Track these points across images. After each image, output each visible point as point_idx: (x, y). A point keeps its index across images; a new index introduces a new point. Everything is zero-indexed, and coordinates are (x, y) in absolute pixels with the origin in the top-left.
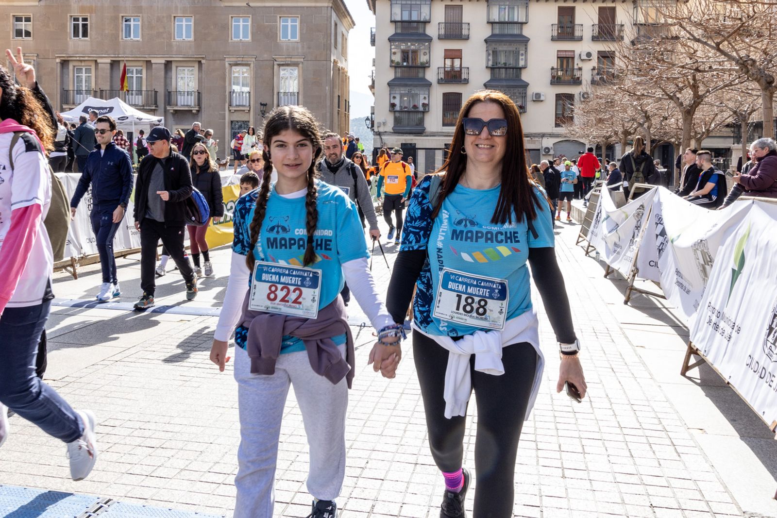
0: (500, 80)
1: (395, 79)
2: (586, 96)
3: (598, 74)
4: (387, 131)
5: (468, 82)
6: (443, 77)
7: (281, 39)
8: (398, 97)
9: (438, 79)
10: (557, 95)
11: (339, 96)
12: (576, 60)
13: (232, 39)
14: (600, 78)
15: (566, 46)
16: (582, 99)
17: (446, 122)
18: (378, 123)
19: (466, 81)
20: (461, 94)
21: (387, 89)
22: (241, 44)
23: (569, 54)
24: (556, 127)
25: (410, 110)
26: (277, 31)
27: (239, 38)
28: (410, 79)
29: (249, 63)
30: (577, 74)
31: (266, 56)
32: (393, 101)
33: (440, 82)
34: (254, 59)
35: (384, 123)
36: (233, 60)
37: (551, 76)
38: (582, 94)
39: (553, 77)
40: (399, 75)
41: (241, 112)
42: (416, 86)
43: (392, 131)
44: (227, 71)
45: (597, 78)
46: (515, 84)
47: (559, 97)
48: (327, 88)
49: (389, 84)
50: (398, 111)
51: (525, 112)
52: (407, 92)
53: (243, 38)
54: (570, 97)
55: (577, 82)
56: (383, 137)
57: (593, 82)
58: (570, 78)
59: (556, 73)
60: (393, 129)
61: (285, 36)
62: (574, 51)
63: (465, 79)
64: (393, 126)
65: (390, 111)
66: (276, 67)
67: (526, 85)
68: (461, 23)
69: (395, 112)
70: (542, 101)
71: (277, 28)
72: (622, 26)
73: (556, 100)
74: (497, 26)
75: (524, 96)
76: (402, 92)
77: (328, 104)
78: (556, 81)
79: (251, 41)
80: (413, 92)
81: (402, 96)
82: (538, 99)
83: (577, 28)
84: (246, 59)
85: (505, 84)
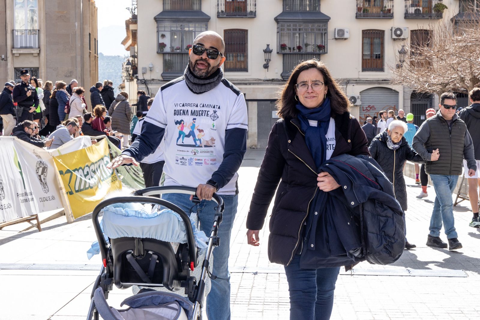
0: (296, 13)
1: (164, 12)
2: (398, 32)
3: (412, 5)
4: (155, 78)
5: (255, 15)
6: (223, 9)
8: (168, 35)
9: (218, 12)
10: (363, 31)
11: (90, 34)
14: (416, 10)
16: (394, 37)
17: (228, 66)
18: (143, 68)
19: (253, 15)
20: (247, 31)
21: (155, 25)
24: (362, 71)
25: (183, 52)
28: (183, 12)
30: (388, 5)
32: (161, 41)
33: (220, 15)
35: (151, 68)
37: (355, 8)
38: (394, 30)
39: (359, 9)
40: (168, 7)
42: (190, 21)
43: (161, 78)
45: (412, 10)
46: (315, 18)
47: (366, 33)
48: (76, 24)
49: (156, 19)
50: (168, 53)
51: (325, 53)
52: (179, 29)
54: (380, 34)
55: (388, 15)
56: (150, 86)
57: (407, 16)
58: (379, 10)
59: (362, 4)
60: (162, 76)
63: (251, 12)
64: (162, 72)
65: (158, 53)
67: (326, 20)
69: (164, 54)
70: (346, 39)
73: (363, 38)
75: (324, 33)
76: (173, 29)
77: (79, 44)
78: (362, 14)
80: (187, 29)
81: (173, 33)
82: (341, 36)
85: (301, 18)
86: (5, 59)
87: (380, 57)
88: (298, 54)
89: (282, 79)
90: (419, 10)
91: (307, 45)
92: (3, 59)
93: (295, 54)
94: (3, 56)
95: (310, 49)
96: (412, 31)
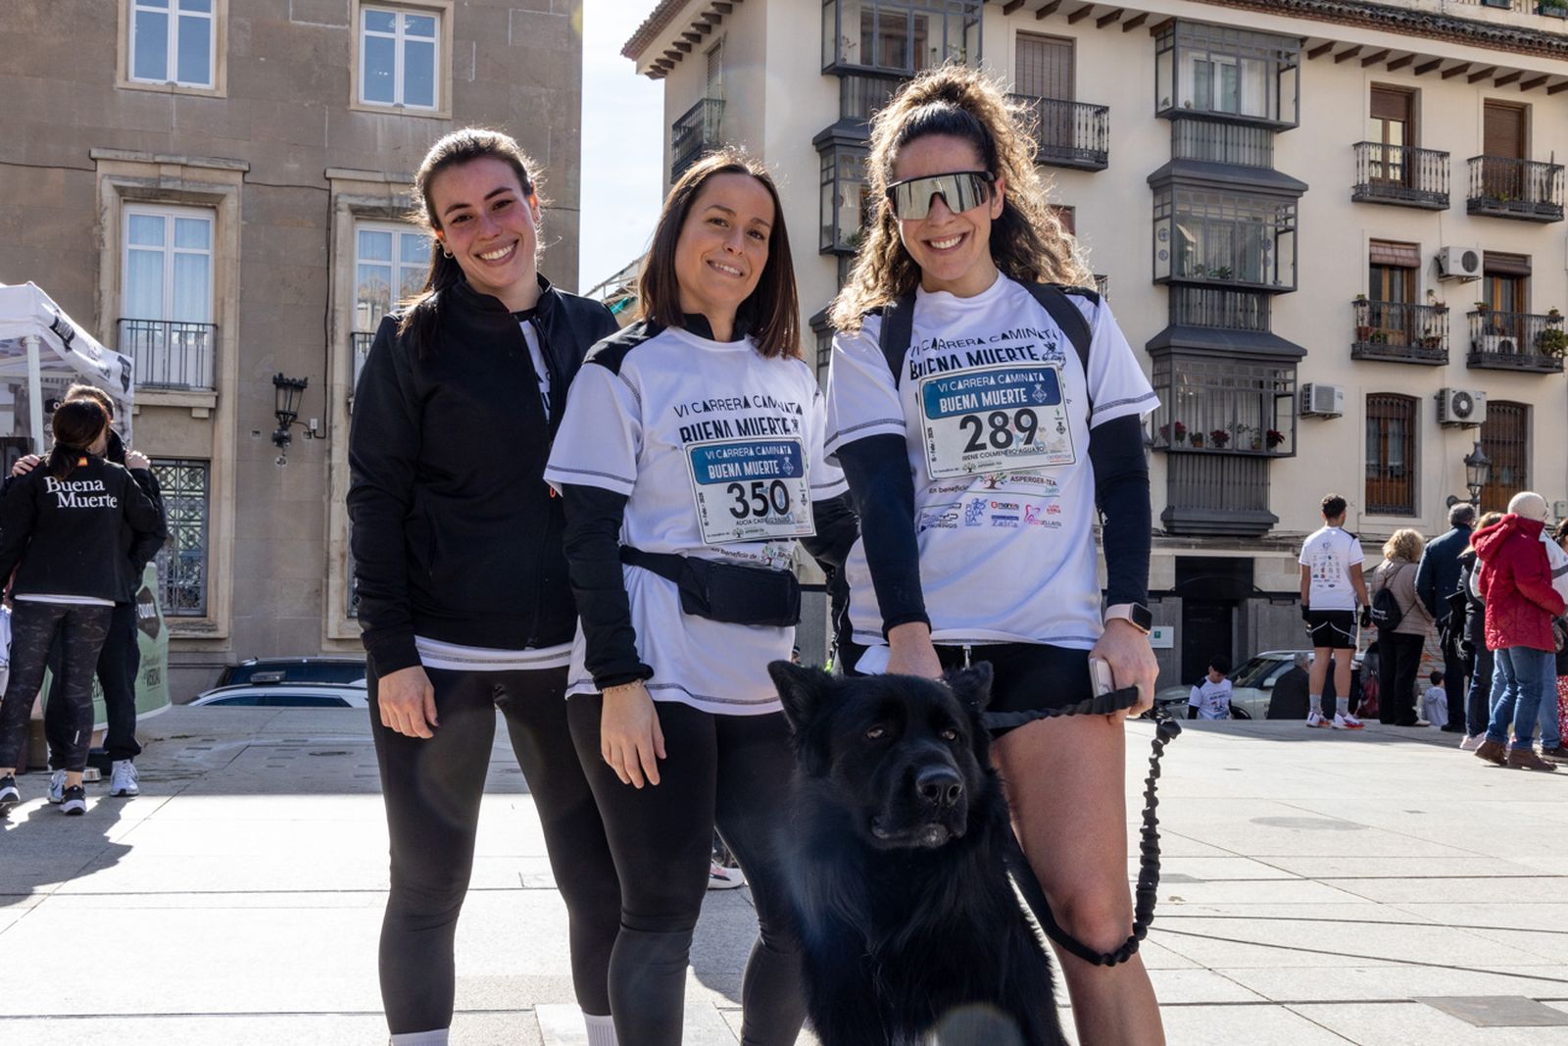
0: (1208, 330)
2: (1464, 405)
3: (1490, 331)
7: (362, 100)
10: (1369, 396)
12: (1426, 279)
13: (127, 79)
14: (1503, 344)
15: (1397, 225)
16: (1453, 416)
21: (813, 343)
22: (173, 100)
23: (1403, 256)
26: (348, 59)
27: (164, 77)
29: (219, 190)
30: (1430, 326)
31: (293, 168)
34: (238, 178)
36: (138, 173)
37: (1354, 327)
38: (1451, 397)
39: (1360, 333)
41: (175, 418)
44: (108, 219)
45: (1492, 344)
47: (1375, 401)
49: (817, 326)
53: (180, 79)
54: (1407, 405)
55: (1430, 354)
57: (1476, 360)
58: (1405, 339)
59: (1369, 319)
61: (380, 87)
62: (1415, 246)
66: (343, 218)
67: (1293, 356)
68: (1071, 104)
70: (1335, 416)
71: (347, 47)
72: (1553, 168)
73: (1369, 418)
74: (1188, 128)
75: (1270, 395)
78: (1368, 347)
79: (223, 93)
82: (1323, 407)
83: (1425, 162)
84: (197, 174)
85: (1231, 347)
86: (317, 435)
87: (1407, 475)
88: (1211, 454)
89: (1165, 530)
90: (1510, 344)
91: (1240, 429)
92: (311, 434)
93: (1205, 454)
94: (314, 424)
95: (1243, 442)
96: (1489, 403)
